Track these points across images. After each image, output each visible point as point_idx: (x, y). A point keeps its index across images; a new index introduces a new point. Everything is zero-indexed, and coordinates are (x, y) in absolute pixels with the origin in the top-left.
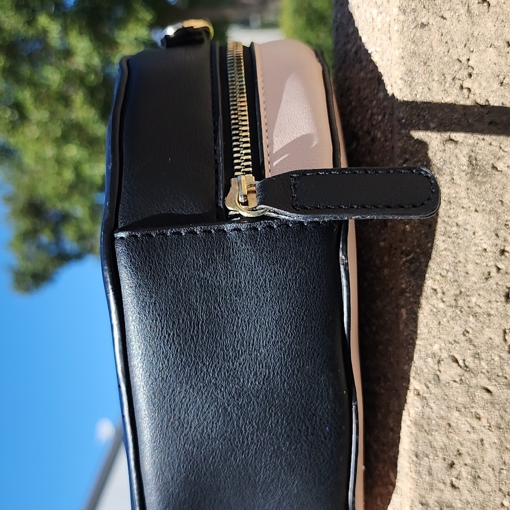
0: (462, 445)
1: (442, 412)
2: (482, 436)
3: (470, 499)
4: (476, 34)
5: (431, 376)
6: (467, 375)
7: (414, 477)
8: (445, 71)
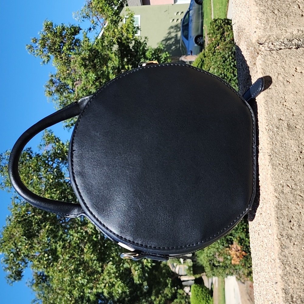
0: (293, 214)
1: (285, 203)
2: (300, 211)
3: (298, 234)
4: (286, 90)
5: (281, 191)
6: (293, 191)
7: (277, 225)
8: (278, 100)
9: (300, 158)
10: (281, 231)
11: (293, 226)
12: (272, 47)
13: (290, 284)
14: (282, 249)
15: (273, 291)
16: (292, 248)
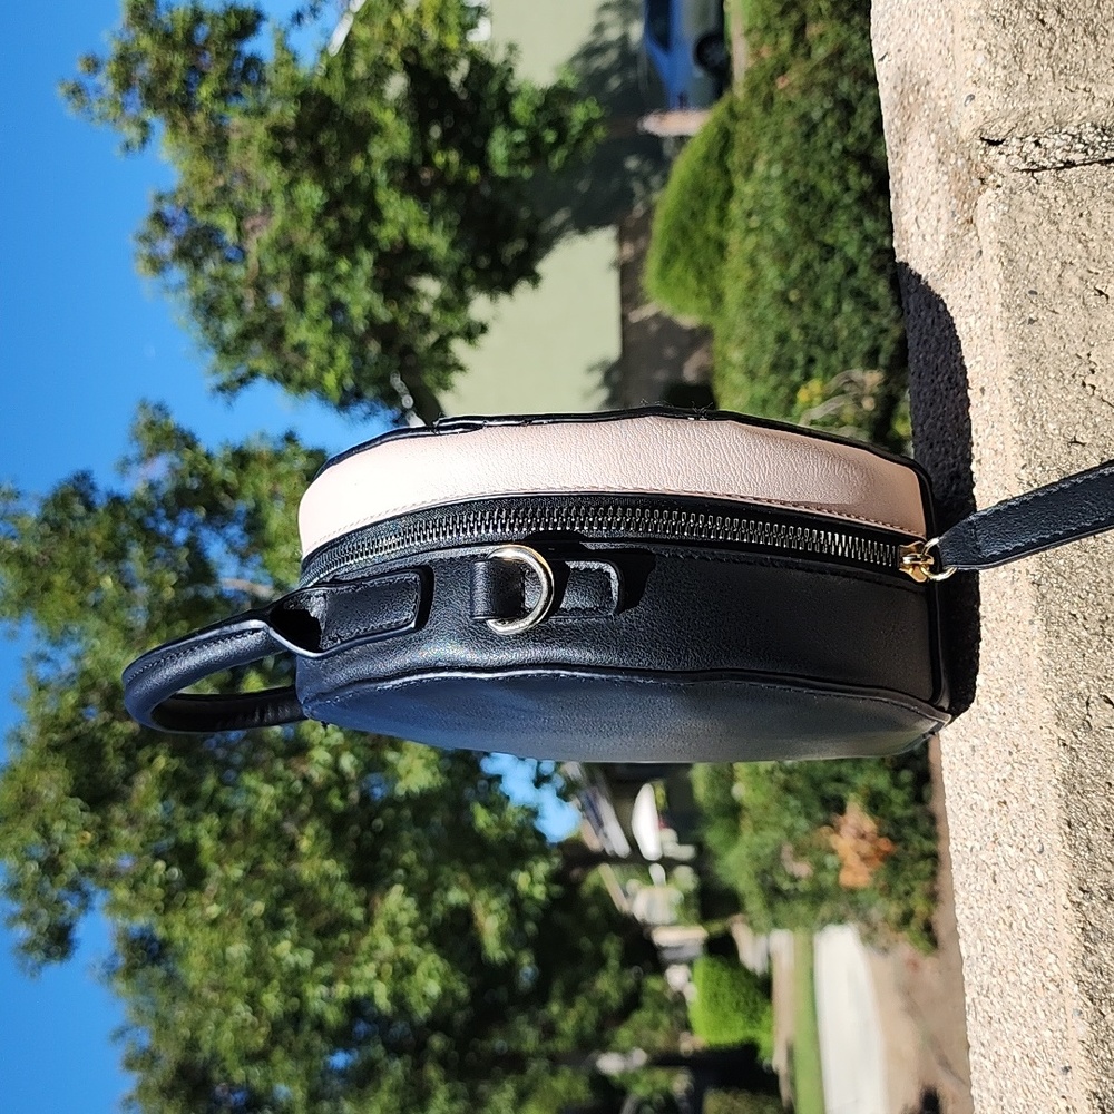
1: (1098, 767)
4: (1095, 327)
5: (1079, 721)
7: (1069, 854)
8: (1062, 367)
10: (1083, 874)
12: (1036, 154)
14: (1087, 944)
15: (1052, 1097)
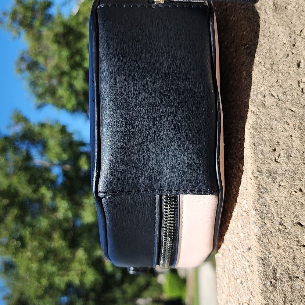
0: (280, 139)
1: (268, 121)
2: (291, 134)
3: (287, 169)
5: (260, 103)
6: (280, 103)
7: (254, 157)
9: (293, 53)
10: (259, 165)
11: (278, 157)
13: (272, 250)
14: (260, 194)
15: (243, 262)
16: (276, 193)
